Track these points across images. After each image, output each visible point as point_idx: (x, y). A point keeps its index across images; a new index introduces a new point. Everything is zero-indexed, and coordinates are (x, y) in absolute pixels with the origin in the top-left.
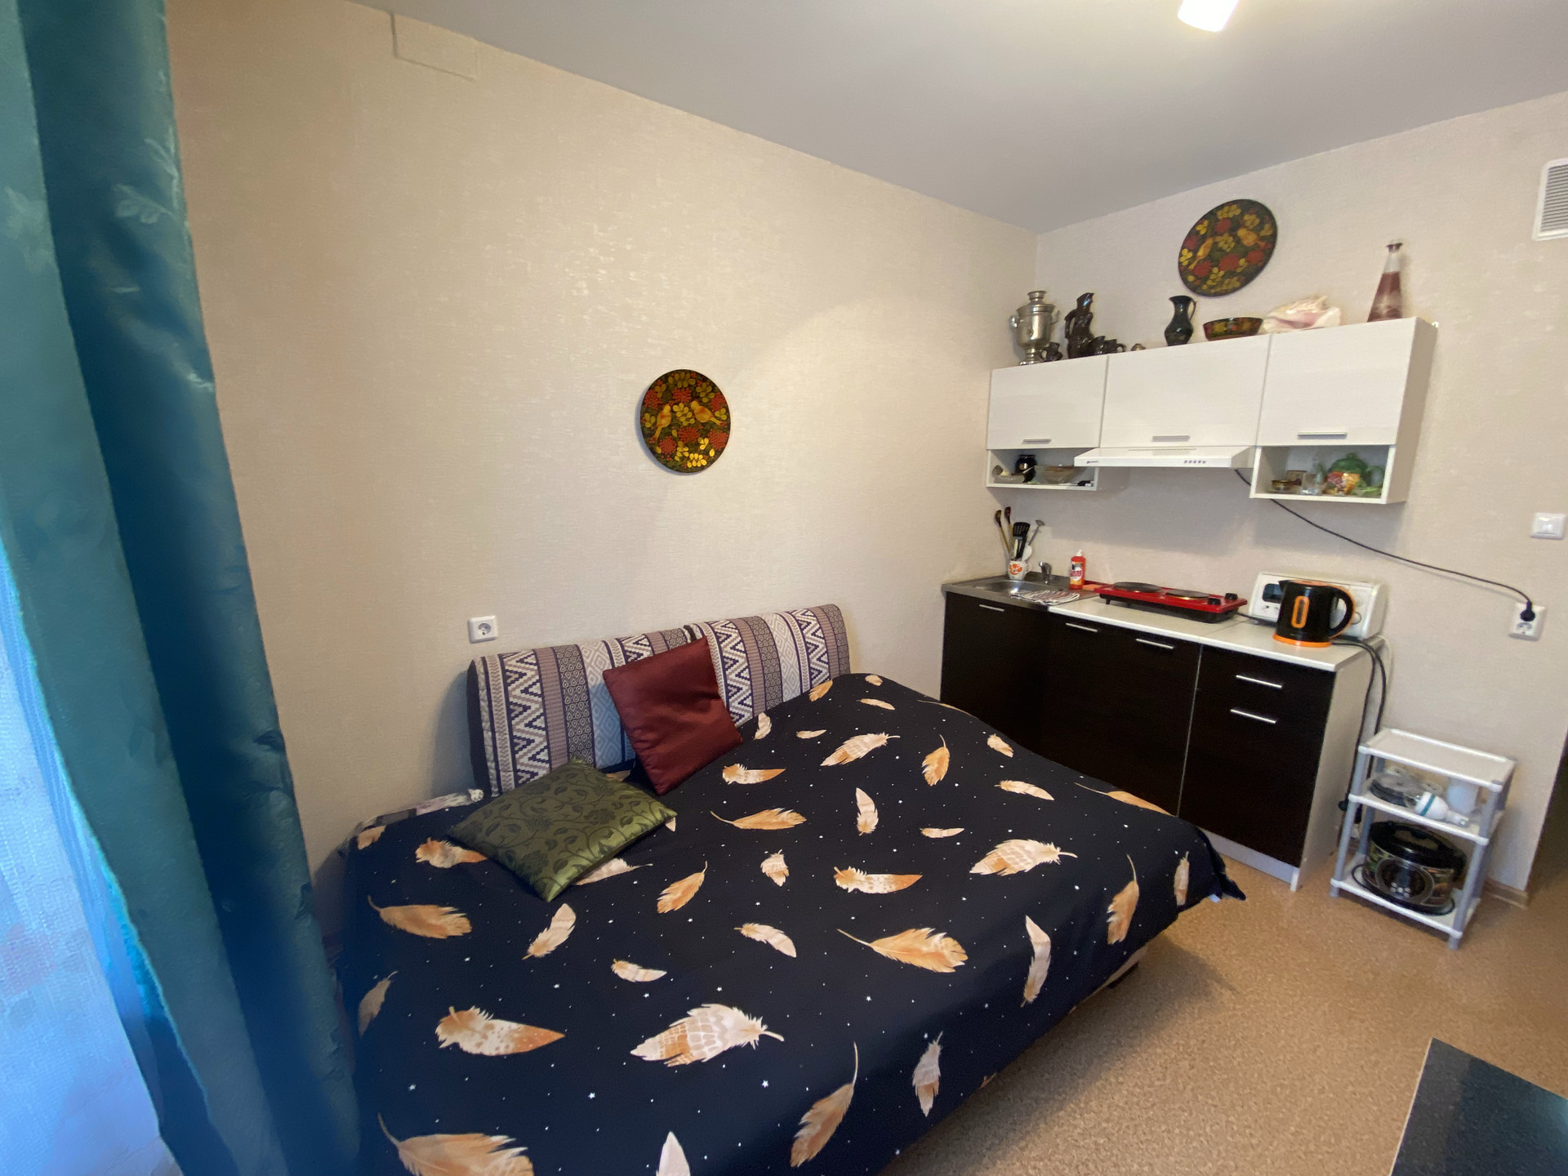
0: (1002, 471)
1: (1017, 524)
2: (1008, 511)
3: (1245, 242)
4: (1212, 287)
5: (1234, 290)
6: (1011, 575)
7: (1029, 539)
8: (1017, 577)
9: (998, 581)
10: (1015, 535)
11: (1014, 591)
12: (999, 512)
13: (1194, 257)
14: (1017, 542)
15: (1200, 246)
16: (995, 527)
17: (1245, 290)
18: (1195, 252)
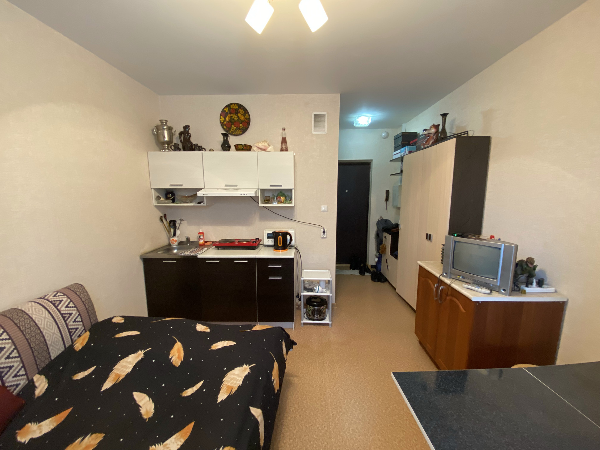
0: (160, 198)
1: (170, 221)
2: (165, 216)
3: (241, 118)
4: (232, 132)
5: (240, 135)
6: (172, 244)
7: (177, 227)
8: (175, 244)
9: (167, 248)
10: (170, 226)
11: (175, 251)
12: (162, 216)
13: (225, 120)
14: (172, 229)
15: (227, 116)
16: (161, 224)
17: (243, 135)
18: (225, 118)
